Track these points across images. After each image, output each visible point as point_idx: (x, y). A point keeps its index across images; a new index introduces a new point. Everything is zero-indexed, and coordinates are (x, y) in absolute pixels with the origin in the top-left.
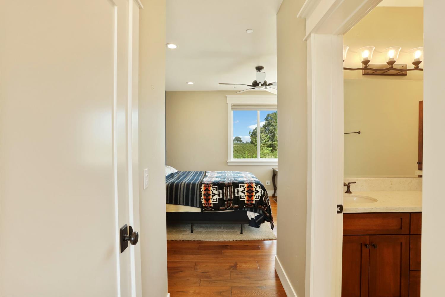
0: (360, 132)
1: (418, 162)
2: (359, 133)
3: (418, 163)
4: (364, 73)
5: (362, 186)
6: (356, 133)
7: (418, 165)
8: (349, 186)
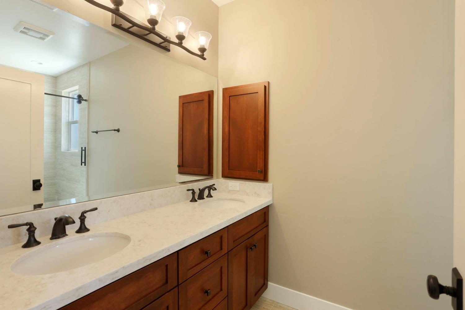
0: (119, 129)
1: (178, 165)
2: (118, 131)
3: (178, 167)
4: (114, 23)
5: (109, 211)
6: (115, 130)
7: (178, 168)
8: (82, 218)
